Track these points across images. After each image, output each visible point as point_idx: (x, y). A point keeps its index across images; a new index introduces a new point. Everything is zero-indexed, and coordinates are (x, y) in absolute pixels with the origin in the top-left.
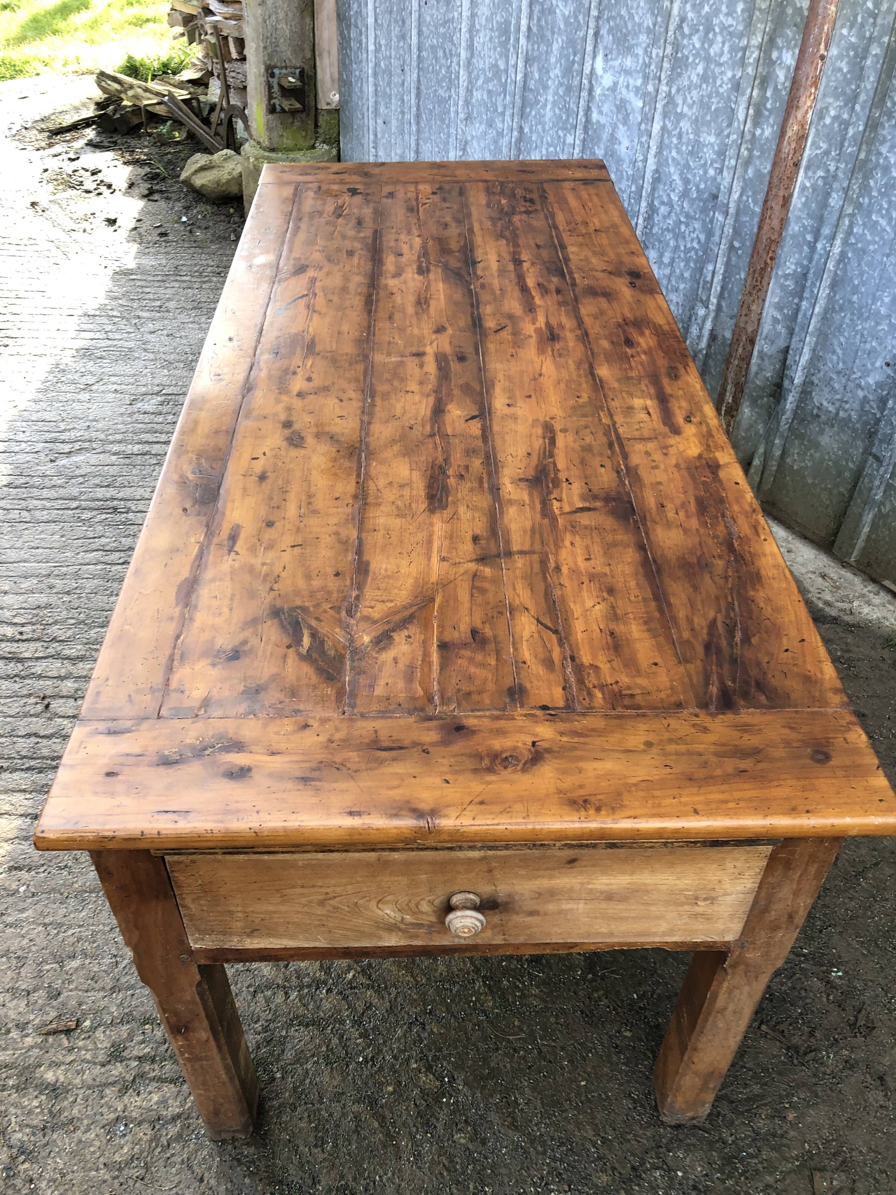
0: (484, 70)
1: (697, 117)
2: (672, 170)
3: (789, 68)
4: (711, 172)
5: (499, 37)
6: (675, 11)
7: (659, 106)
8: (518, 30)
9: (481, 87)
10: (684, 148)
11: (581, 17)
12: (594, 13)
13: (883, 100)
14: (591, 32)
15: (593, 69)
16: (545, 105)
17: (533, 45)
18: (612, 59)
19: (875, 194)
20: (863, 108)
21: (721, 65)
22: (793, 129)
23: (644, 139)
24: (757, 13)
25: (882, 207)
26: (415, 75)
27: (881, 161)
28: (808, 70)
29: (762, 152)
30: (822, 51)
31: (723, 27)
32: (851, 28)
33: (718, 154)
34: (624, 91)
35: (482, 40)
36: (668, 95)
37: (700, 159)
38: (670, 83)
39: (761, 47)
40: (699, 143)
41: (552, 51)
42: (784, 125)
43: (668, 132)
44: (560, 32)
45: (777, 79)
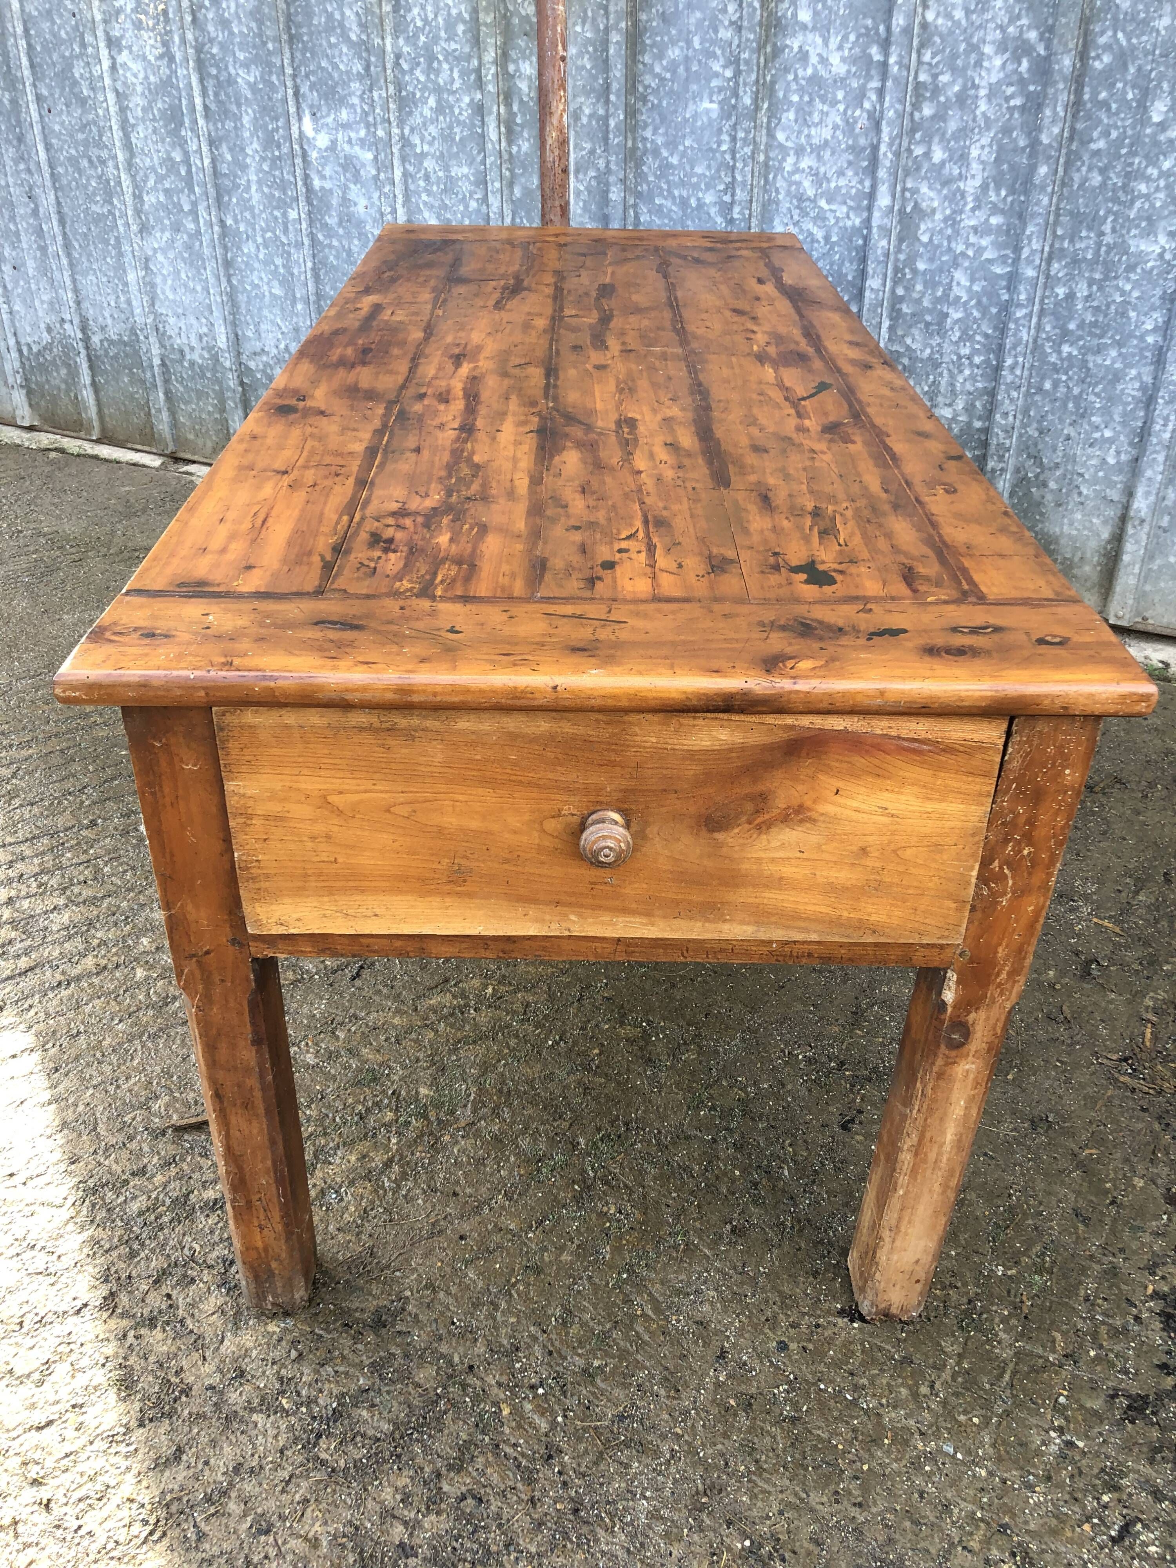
0: (153, 169)
1: (442, 153)
2: (426, 214)
3: (530, 78)
4: (473, 205)
5: (166, 126)
6: (389, 48)
7: (395, 150)
8: (193, 110)
9: (155, 189)
10: (435, 188)
11: (274, 78)
12: (289, 71)
13: (634, 86)
14: (290, 92)
15: (301, 132)
16: (248, 188)
17: (215, 124)
18: (322, 117)
19: (651, 179)
20: (618, 97)
21: (454, 92)
22: (552, 136)
23: (386, 190)
24: (483, 28)
25: (661, 189)
26: (52, 197)
27: (648, 145)
28: (552, 74)
29: (525, 169)
30: (561, 53)
31: (447, 54)
32: (584, 24)
33: (477, 184)
34: (346, 147)
35: (142, 135)
36: (402, 137)
37: (457, 194)
38: (401, 124)
39: (495, 62)
40: (451, 178)
41: (242, 125)
42: (542, 136)
43: (411, 176)
44: (248, 102)
45: (520, 92)
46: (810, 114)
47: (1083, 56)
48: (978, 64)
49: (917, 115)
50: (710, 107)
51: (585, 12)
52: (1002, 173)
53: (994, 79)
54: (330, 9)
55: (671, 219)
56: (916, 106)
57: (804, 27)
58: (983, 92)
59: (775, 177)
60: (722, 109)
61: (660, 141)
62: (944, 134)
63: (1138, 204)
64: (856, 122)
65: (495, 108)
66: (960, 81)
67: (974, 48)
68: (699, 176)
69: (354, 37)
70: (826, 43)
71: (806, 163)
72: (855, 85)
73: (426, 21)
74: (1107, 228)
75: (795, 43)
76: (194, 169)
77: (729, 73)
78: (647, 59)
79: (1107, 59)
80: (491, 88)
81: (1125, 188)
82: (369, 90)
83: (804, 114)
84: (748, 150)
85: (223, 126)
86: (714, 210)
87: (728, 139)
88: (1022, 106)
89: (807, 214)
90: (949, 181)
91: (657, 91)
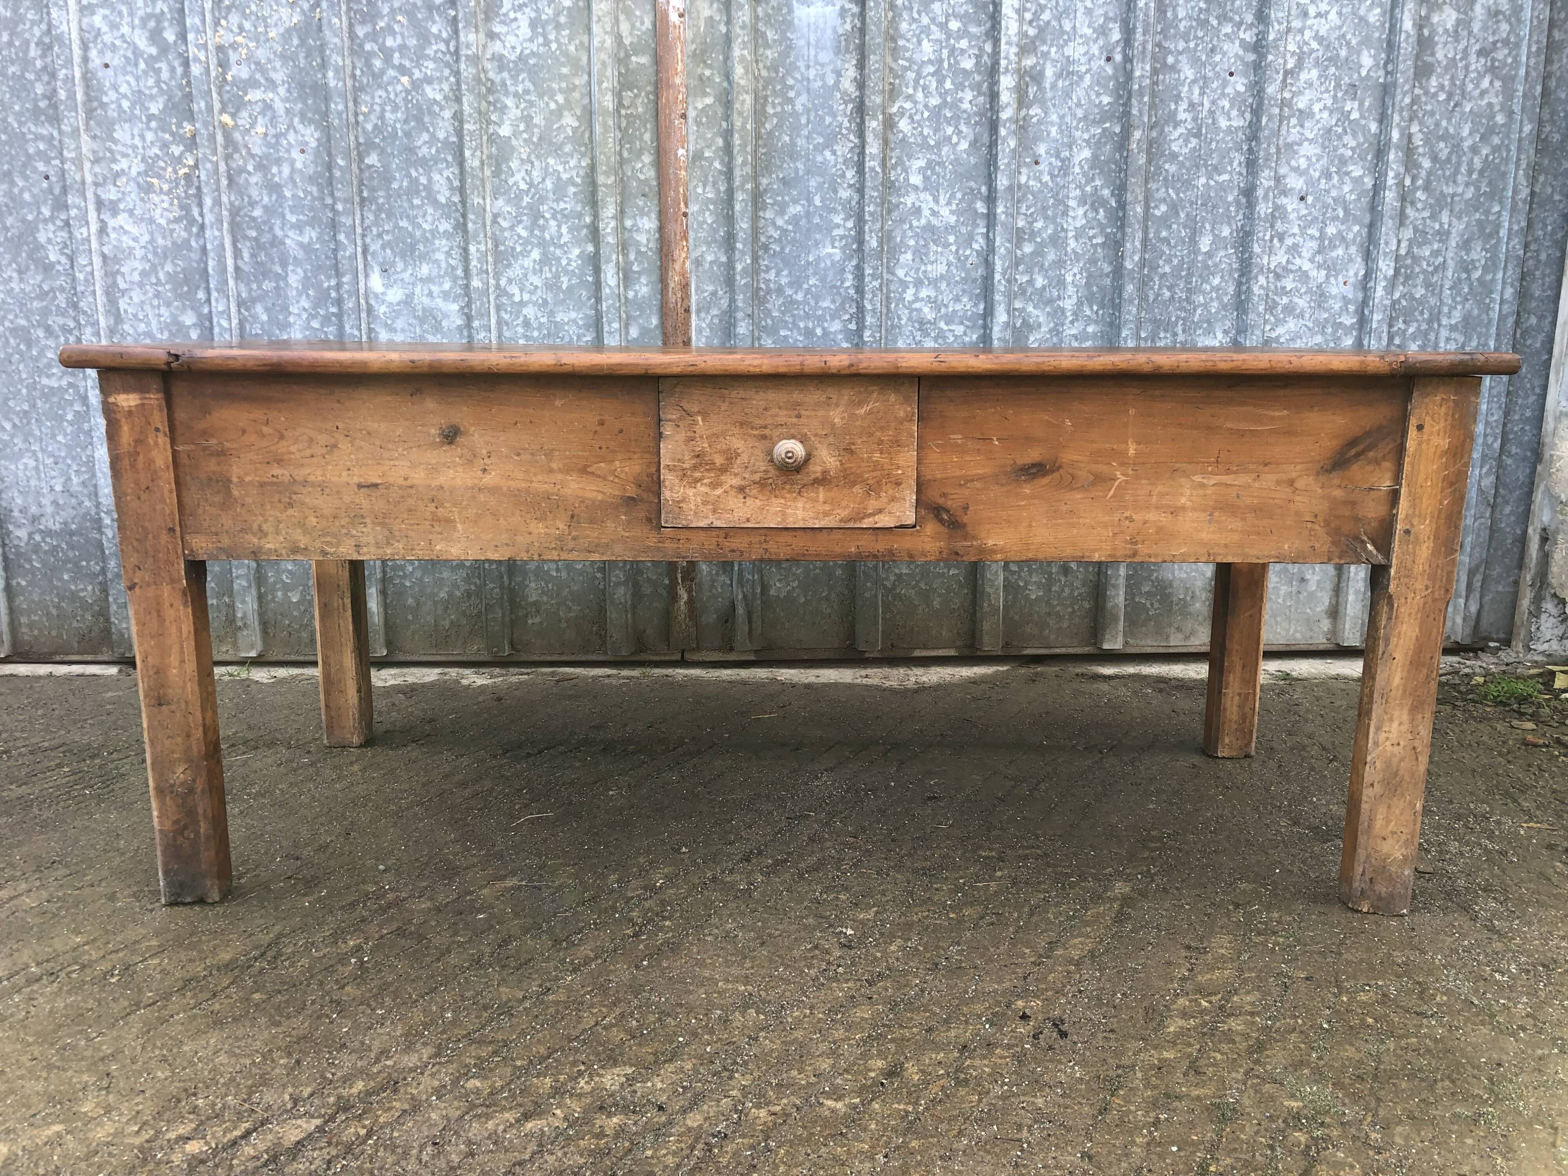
1: (545, 302)
3: (648, 232)
5: (174, 290)
6: (488, 208)
7: (492, 298)
8: (224, 270)
10: (536, 334)
11: (341, 237)
12: (359, 230)
13: (758, 236)
14: (359, 250)
15: (368, 288)
17: (248, 284)
18: (396, 272)
19: (775, 314)
20: (745, 245)
21: (561, 246)
22: (674, 281)
24: (603, 189)
25: (785, 321)
27: (772, 286)
28: (673, 228)
29: (641, 309)
30: (683, 209)
31: (555, 213)
32: (704, 187)
33: (587, 327)
34: (426, 300)
35: (136, 299)
36: (498, 286)
38: (497, 276)
39: (614, 217)
40: (556, 323)
41: (287, 284)
42: (663, 281)
43: (507, 324)
44: (297, 262)
45: (638, 243)
46: (926, 254)
47: (1147, 208)
48: (1065, 214)
49: (1019, 252)
50: (832, 251)
51: (706, 177)
52: (1092, 294)
53: (1078, 225)
54: (414, 174)
55: (797, 346)
56: (1019, 246)
57: (916, 188)
58: (1071, 234)
59: (897, 305)
60: (844, 252)
61: (784, 281)
62: (1042, 266)
63: (1199, 311)
64: (967, 258)
65: (614, 257)
66: (1052, 227)
67: (1061, 203)
68: (824, 309)
69: (443, 200)
70: (936, 200)
71: (924, 293)
72: (964, 230)
73: (531, 184)
74: (1179, 329)
75: (909, 200)
76: (216, 330)
77: (850, 224)
78: (769, 214)
79: (1163, 208)
81: (1188, 299)
82: (459, 247)
83: (920, 255)
84: (876, 284)
85: (260, 287)
86: (840, 337)
87: (851, 277)
88: (1104, 243)
89: (929, 335)
90: (1050, 301)
91: (779, 241)
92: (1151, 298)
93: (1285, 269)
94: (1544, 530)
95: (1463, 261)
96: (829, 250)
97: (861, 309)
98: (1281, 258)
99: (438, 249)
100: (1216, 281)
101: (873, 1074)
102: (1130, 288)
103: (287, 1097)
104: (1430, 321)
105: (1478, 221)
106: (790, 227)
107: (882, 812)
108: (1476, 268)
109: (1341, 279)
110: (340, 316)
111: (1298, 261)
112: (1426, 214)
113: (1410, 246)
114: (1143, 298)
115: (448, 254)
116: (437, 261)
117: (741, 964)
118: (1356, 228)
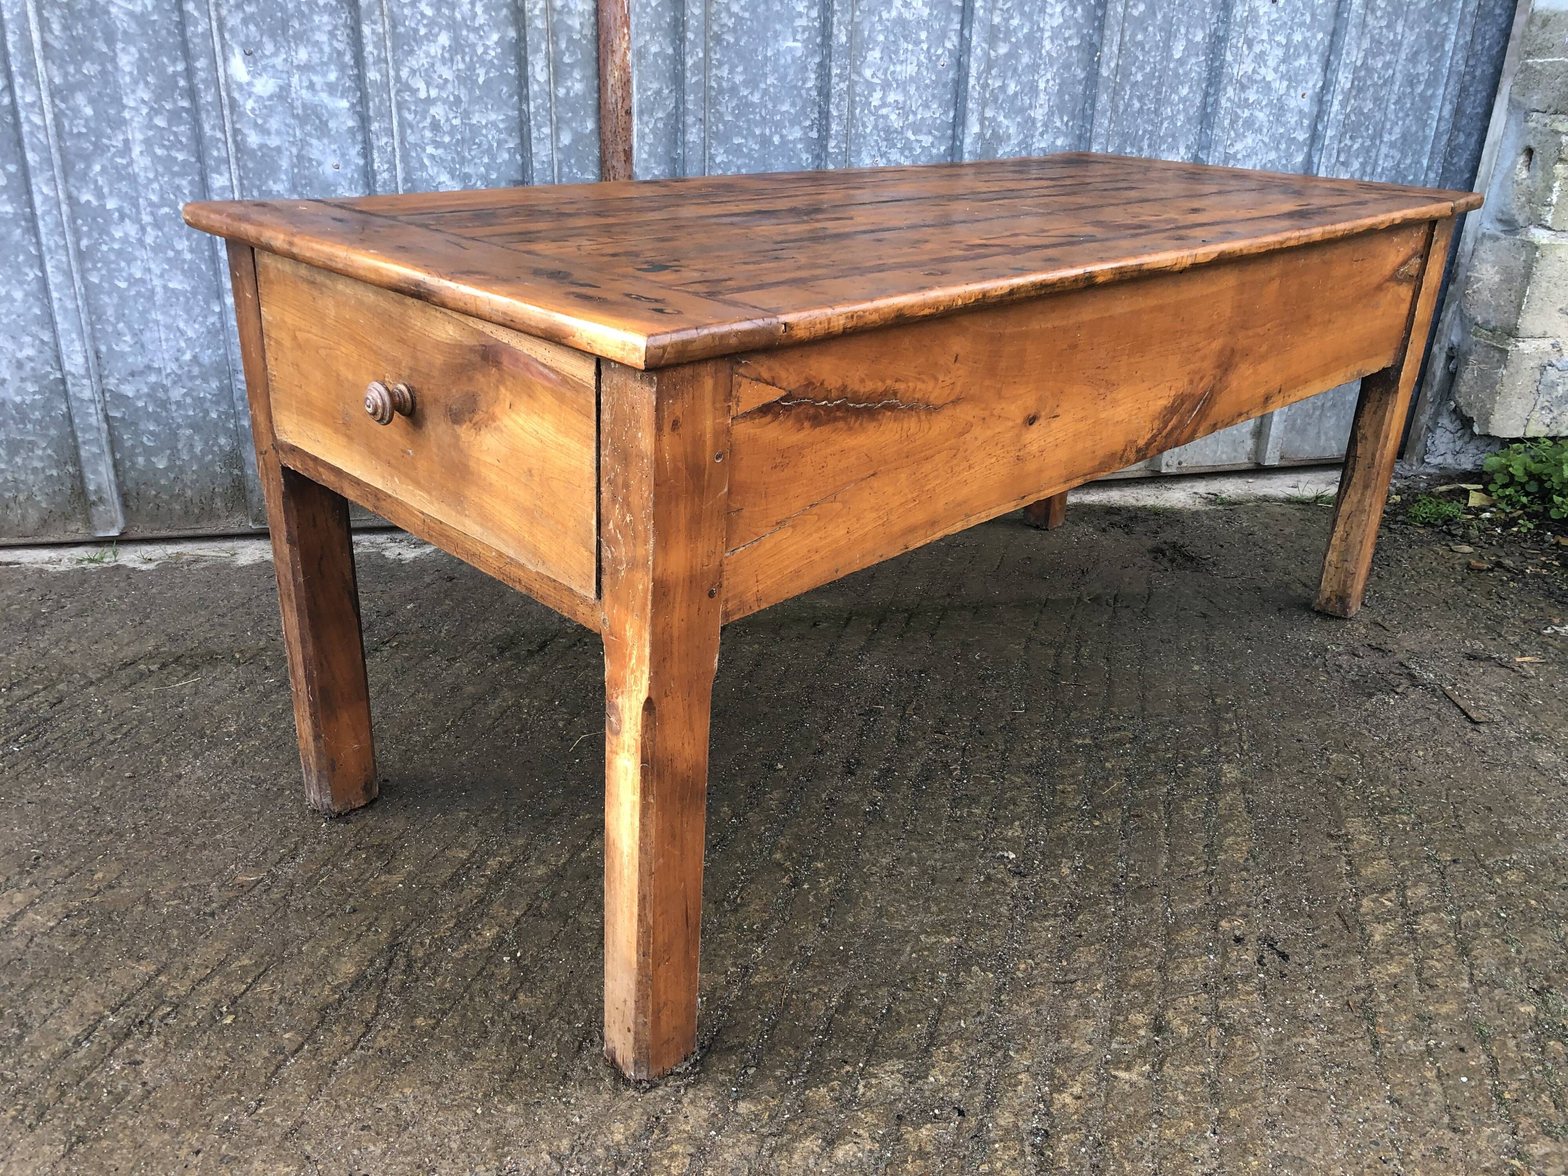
1: (458, 99)
3: (582, 14)
4: (504, 155)
10: (447, 139)
14: (214, 24)
15: (227, 76)
16: (125, 150)
17: (60, 67)
18: (264, 56)
19: (728, 118)
20: (696, 35)
21: (476, 30)
22: (613, 77)
23: (382, 142)
25: (739, 127)
27: (724, 84)
28: (611, 10)
29: (575, 112)
33: (509, 131)
34: (305, 94)
36: (399, 79)
37: (480, 145)
38: (398, 65)
40: (472, 126)
41: (116, 68)
42: (600, 74)
43: (411, 126)
44: (128, 38)
45: (570, 29)
46: (896, 52)
47: (1126, 7)
48: (1042, 11)
49: (992, 53)
50: (793, 45)
52: (1064, 103)
53: (1055, 25)
55: (752, 158)
56: (993, 46)
58: (1047, 34)
59: (862, 111)
60: (806, 47)
61: (738, 79)
62: (1015, 70)
63: (1165, 125)
64: (939, 57)
65: (543, 46)
66: (1028, 25)
68: (783, 113)
71: (891, 97)
72: (936, 25)
76: (26, 128)
77: (814, 13)
79: (1142, 7)
80: (540, 24)
81: (1156, 112)
82: (345, 25)
83: (890, 52)
84: (844, 86)
85: (78, 71)
86: (800, 146)
87: (813, 76)
88: (1079, 46)
89: (894, 146)
90: (1022, 111)
91: (734, 30)
92: (1121, 108)
93: (1250, 78)
94: (1451, 349)
95: (1409, 75)
96: (790, 44)
97: (824, 115)
98: (1248, 67)
99: (319, 28)
100: (1184, 91)
101: (1142, 1032)
102: (1104, 99)
103: (547, 1158)
104: (1373, 138)
105: (1428, 33)
106: (747, 15)
107: (948, 697)
108: (1419, 82)
109: (1300, 92)
110: (195, 112)
111: (1263, 71)
112: (1384, 23)
113: (1366, 57)
114: (1115, 109)
115: (332, 35)
116: (317, 44)
117: (927, 910)
118: (1320, 36)
